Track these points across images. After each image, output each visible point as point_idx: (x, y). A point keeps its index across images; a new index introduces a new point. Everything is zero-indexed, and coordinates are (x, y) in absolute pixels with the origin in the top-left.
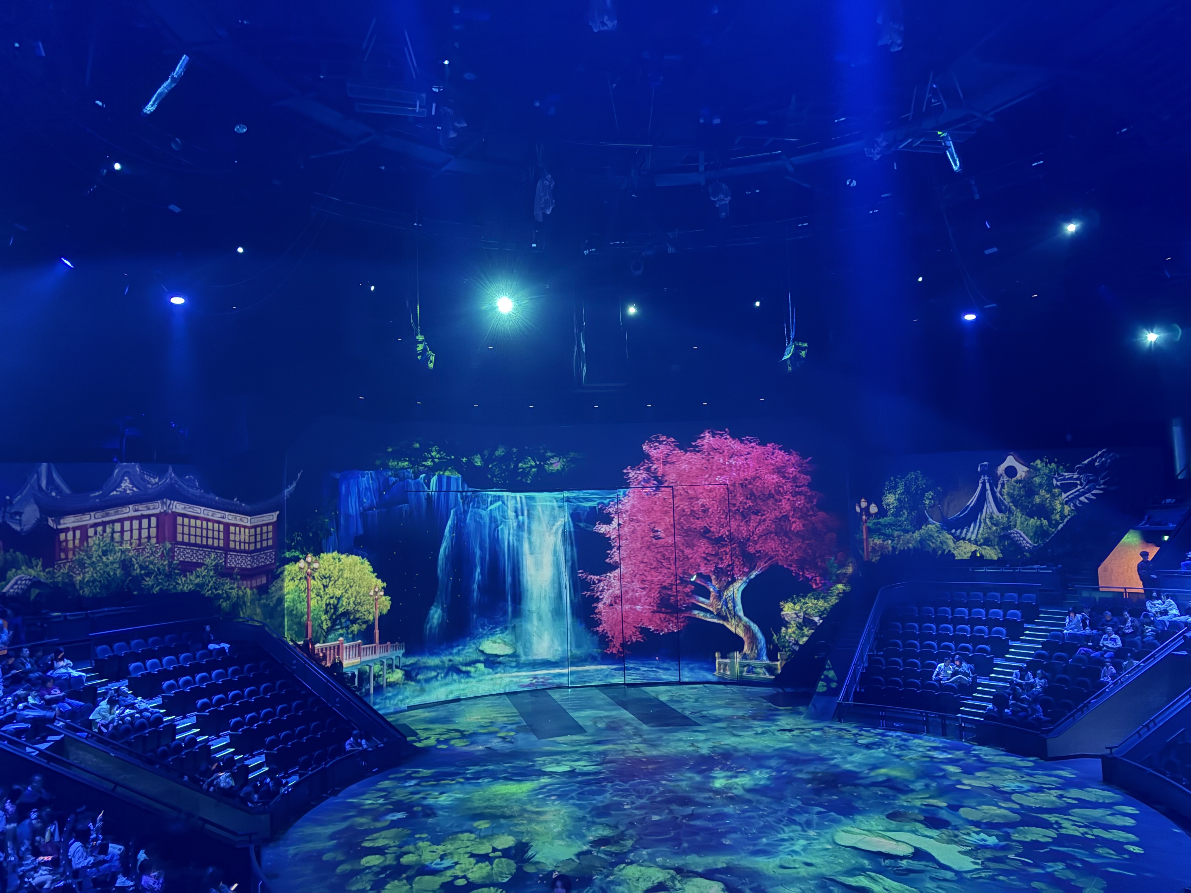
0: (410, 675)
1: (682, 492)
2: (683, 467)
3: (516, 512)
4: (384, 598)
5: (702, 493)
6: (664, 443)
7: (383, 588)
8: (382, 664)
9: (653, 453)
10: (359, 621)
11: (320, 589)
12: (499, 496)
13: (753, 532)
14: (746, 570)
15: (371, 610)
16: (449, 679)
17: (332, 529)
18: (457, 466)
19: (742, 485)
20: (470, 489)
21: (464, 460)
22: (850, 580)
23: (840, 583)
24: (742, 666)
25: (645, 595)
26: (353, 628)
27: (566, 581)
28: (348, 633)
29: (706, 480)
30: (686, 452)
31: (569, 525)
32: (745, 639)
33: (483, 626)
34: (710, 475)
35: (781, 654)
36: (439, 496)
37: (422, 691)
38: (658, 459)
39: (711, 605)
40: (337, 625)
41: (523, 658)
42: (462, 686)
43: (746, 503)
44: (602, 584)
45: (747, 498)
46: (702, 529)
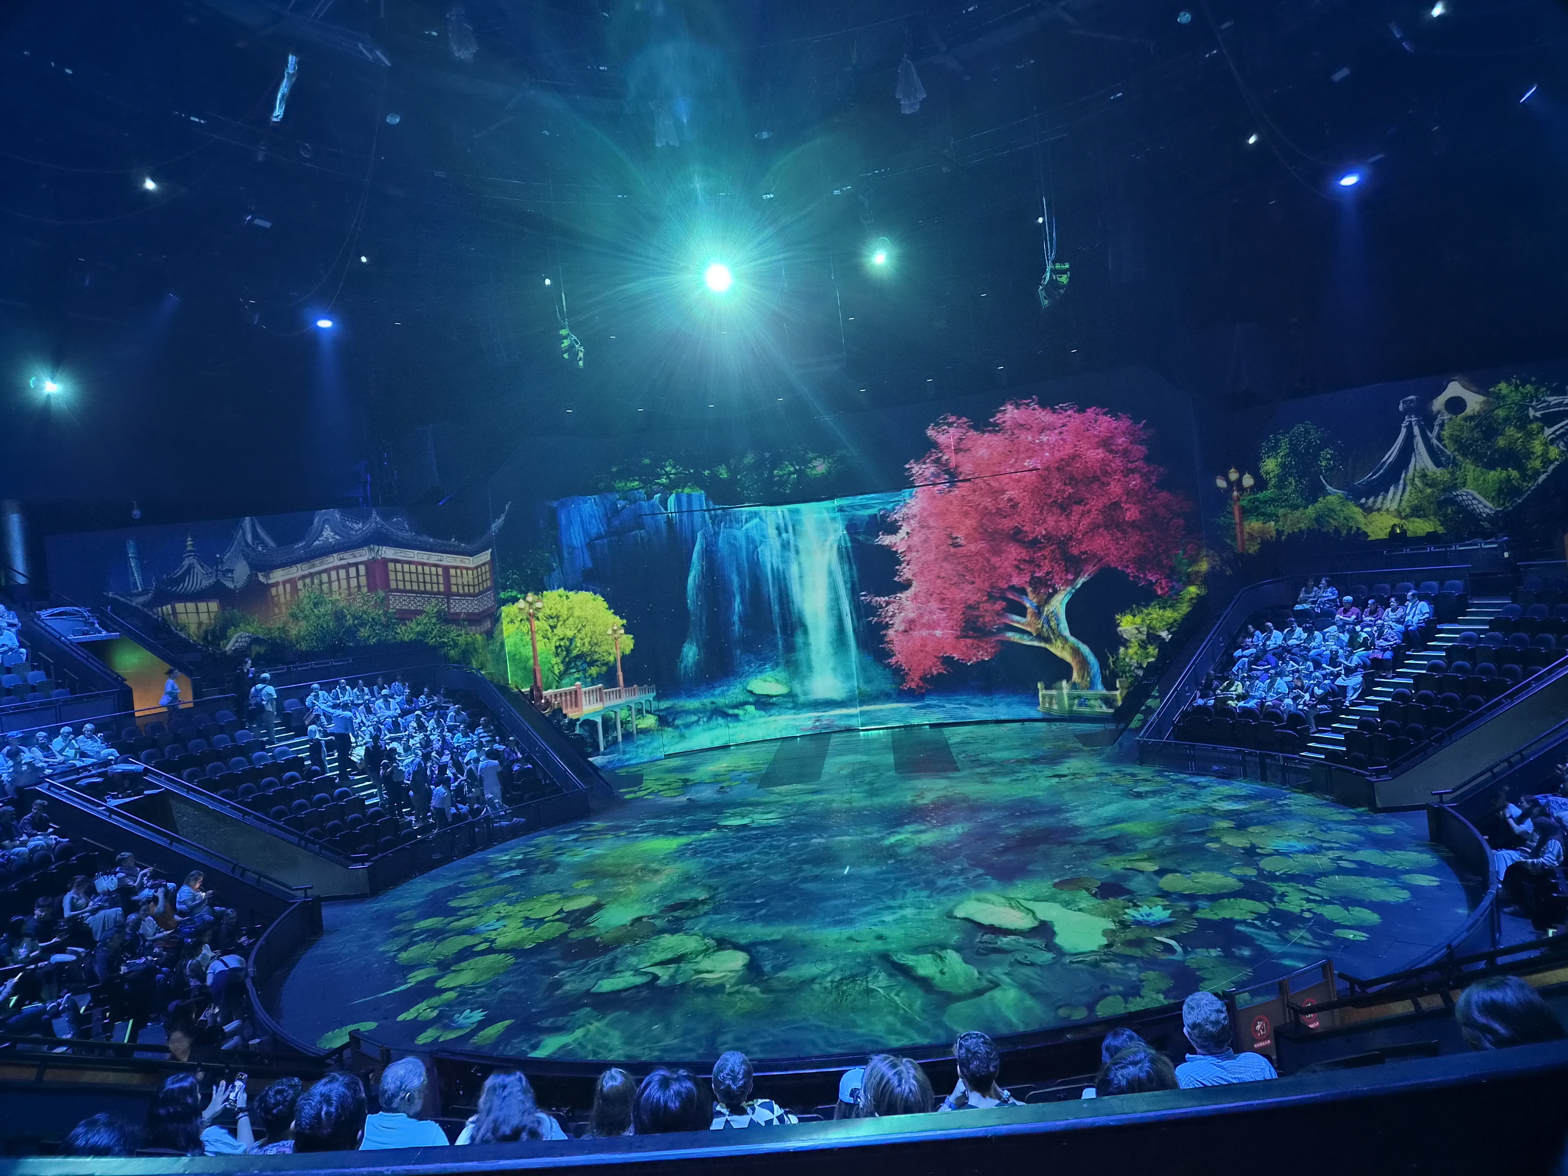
0: (665, 720)
1: (983, 485)
2: (980, 453)
3: (778, 529)
4: (625, 636)
5: (1007, 484)
6: (955, 425)
7: (623, 625)
8: (630, 709)
9: (942, 439)
10: (598, 663)
11: (547, 631)
12: (755, 513)
13: (1076, 529)
14: (1070, 577)
15: (611, 651)
16: (713, 723)
17: (554, 564)
18: (699, 482)
19: (1058, 469)
21: (706, 472)
22: (1207, 580)
23: (1192, 584)
24: (1071, 698)
25: (944, 618)
26: (590, 672)
27: (846, 607)
28: (585, 677)
29: (1012, 466)
30: (983, 432)
31: (845, 540)
32: (1073, 664)
33: (749, 663)
34: (1017, 459)
35: (1120, 682)
36: (680, 517)
37: (682, 737)
38: (948, 447)
39: (1029, 624)
40: (572, 668)
41: (802, 699)
42: (731, 731)
43: (1064, 491)
44: (891, 608)
45: (1066, 484)
46: (1012, 529)
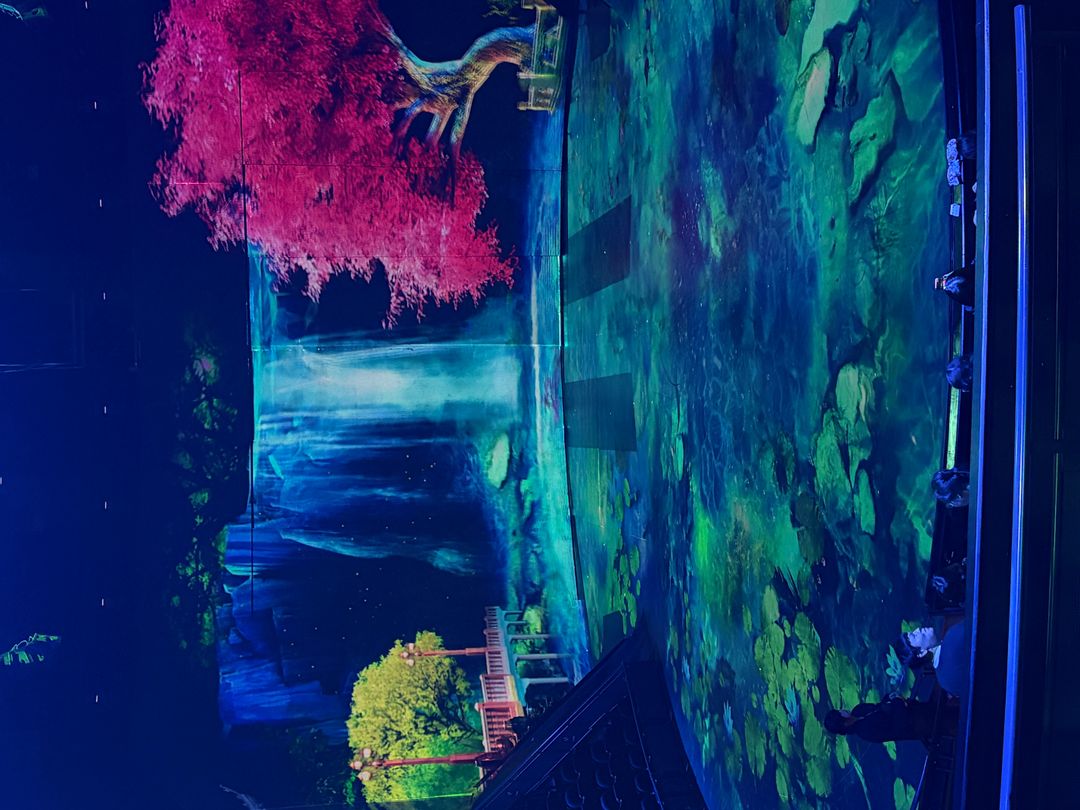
0: (533, 597)
1: (253, 150)
2: (208, 147)
3: (285, 431)
4: (418, 643)
5: (254, 117)
6: (166, 177)
7: (403, 644)
8: (515, 641)
9: (183, 197)
10: (451, 679)
11: (403, 744)
12: (261, 459)
13: (325, 34)
14: (386, 50)
15: (436, 662)
16: (540, 535)
17: (312, 731)
18: (212, 531)
19: (240, 47)
20: (249, 509)
21: (199, 520)
24: (541, 69)
25: (426, 221)
26: (462, 690)
27: (400, 349)
28: (469, 697)
29: (231, 107)
30: (181, 139)
31: (308, 342)
32: (499, 60)
33: (466, 483)
34: (222, 100)
35: (526, 4)
36: (260, 560)
37: (556, 575)
38: (195, 189)
39: (443, 111)
40: (456, 714)
41: (517, 418)
43: (272, 42)
44: (406, 291)
45: (264, 40)
46: (315, 118)
